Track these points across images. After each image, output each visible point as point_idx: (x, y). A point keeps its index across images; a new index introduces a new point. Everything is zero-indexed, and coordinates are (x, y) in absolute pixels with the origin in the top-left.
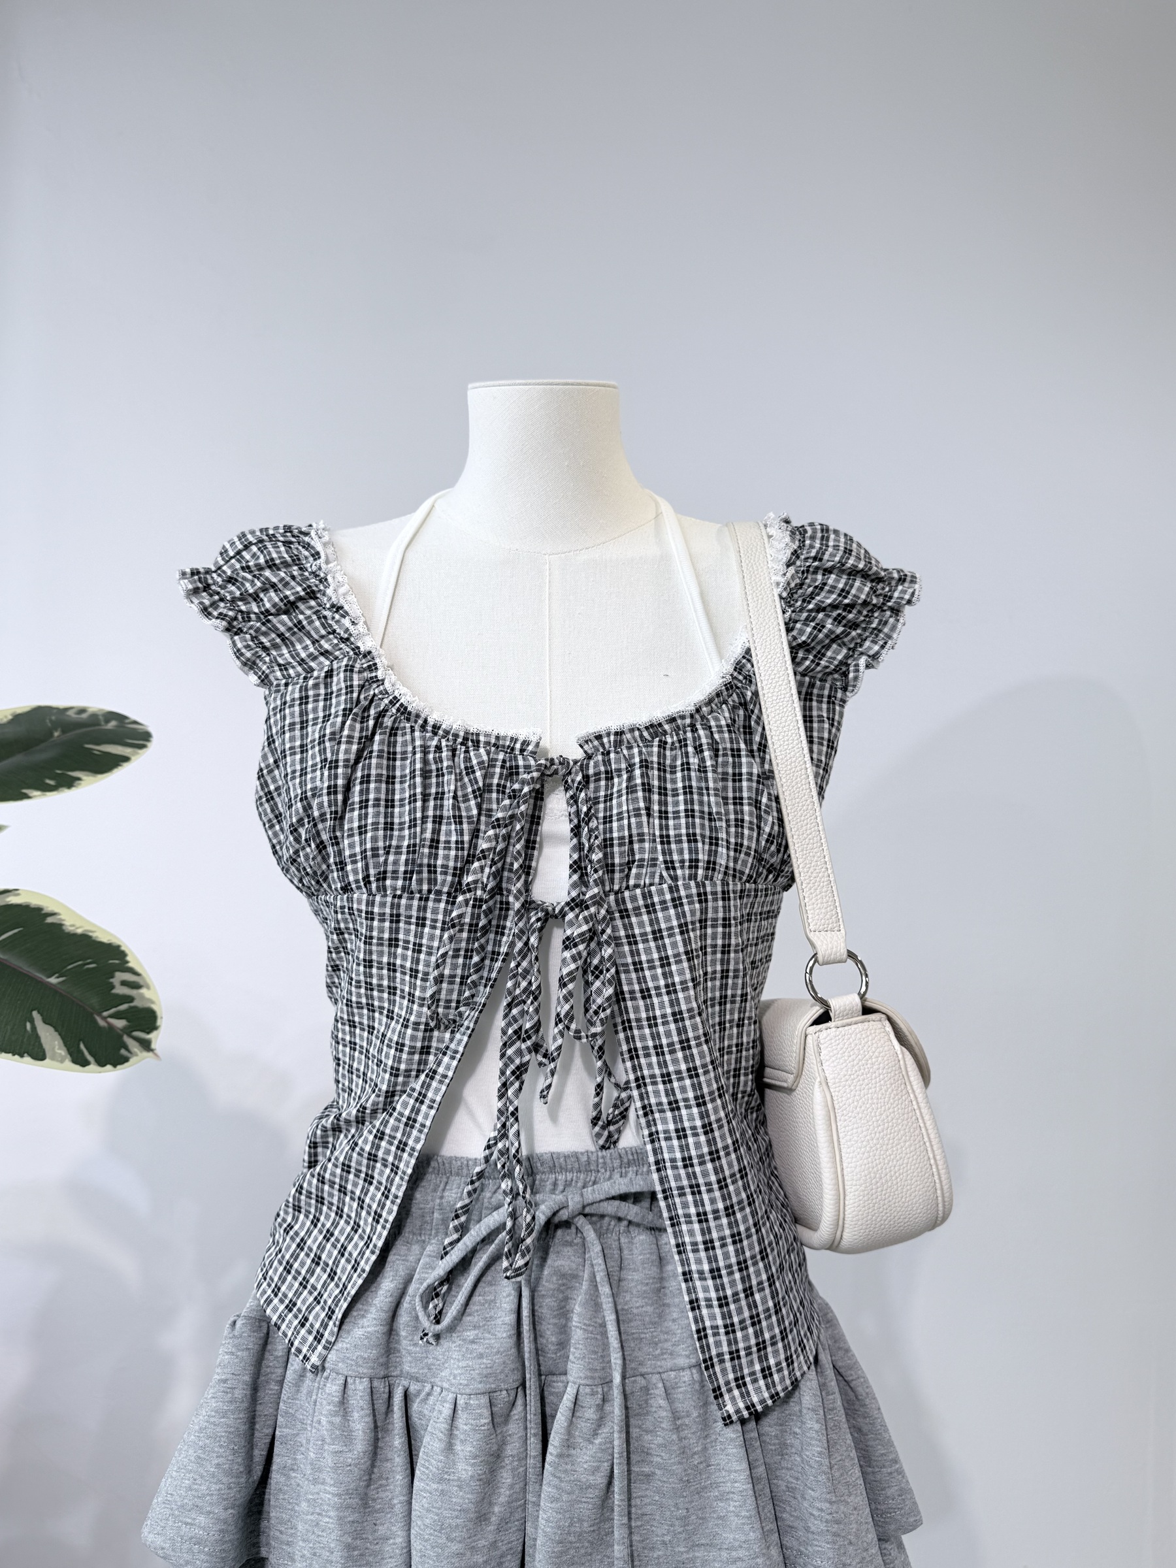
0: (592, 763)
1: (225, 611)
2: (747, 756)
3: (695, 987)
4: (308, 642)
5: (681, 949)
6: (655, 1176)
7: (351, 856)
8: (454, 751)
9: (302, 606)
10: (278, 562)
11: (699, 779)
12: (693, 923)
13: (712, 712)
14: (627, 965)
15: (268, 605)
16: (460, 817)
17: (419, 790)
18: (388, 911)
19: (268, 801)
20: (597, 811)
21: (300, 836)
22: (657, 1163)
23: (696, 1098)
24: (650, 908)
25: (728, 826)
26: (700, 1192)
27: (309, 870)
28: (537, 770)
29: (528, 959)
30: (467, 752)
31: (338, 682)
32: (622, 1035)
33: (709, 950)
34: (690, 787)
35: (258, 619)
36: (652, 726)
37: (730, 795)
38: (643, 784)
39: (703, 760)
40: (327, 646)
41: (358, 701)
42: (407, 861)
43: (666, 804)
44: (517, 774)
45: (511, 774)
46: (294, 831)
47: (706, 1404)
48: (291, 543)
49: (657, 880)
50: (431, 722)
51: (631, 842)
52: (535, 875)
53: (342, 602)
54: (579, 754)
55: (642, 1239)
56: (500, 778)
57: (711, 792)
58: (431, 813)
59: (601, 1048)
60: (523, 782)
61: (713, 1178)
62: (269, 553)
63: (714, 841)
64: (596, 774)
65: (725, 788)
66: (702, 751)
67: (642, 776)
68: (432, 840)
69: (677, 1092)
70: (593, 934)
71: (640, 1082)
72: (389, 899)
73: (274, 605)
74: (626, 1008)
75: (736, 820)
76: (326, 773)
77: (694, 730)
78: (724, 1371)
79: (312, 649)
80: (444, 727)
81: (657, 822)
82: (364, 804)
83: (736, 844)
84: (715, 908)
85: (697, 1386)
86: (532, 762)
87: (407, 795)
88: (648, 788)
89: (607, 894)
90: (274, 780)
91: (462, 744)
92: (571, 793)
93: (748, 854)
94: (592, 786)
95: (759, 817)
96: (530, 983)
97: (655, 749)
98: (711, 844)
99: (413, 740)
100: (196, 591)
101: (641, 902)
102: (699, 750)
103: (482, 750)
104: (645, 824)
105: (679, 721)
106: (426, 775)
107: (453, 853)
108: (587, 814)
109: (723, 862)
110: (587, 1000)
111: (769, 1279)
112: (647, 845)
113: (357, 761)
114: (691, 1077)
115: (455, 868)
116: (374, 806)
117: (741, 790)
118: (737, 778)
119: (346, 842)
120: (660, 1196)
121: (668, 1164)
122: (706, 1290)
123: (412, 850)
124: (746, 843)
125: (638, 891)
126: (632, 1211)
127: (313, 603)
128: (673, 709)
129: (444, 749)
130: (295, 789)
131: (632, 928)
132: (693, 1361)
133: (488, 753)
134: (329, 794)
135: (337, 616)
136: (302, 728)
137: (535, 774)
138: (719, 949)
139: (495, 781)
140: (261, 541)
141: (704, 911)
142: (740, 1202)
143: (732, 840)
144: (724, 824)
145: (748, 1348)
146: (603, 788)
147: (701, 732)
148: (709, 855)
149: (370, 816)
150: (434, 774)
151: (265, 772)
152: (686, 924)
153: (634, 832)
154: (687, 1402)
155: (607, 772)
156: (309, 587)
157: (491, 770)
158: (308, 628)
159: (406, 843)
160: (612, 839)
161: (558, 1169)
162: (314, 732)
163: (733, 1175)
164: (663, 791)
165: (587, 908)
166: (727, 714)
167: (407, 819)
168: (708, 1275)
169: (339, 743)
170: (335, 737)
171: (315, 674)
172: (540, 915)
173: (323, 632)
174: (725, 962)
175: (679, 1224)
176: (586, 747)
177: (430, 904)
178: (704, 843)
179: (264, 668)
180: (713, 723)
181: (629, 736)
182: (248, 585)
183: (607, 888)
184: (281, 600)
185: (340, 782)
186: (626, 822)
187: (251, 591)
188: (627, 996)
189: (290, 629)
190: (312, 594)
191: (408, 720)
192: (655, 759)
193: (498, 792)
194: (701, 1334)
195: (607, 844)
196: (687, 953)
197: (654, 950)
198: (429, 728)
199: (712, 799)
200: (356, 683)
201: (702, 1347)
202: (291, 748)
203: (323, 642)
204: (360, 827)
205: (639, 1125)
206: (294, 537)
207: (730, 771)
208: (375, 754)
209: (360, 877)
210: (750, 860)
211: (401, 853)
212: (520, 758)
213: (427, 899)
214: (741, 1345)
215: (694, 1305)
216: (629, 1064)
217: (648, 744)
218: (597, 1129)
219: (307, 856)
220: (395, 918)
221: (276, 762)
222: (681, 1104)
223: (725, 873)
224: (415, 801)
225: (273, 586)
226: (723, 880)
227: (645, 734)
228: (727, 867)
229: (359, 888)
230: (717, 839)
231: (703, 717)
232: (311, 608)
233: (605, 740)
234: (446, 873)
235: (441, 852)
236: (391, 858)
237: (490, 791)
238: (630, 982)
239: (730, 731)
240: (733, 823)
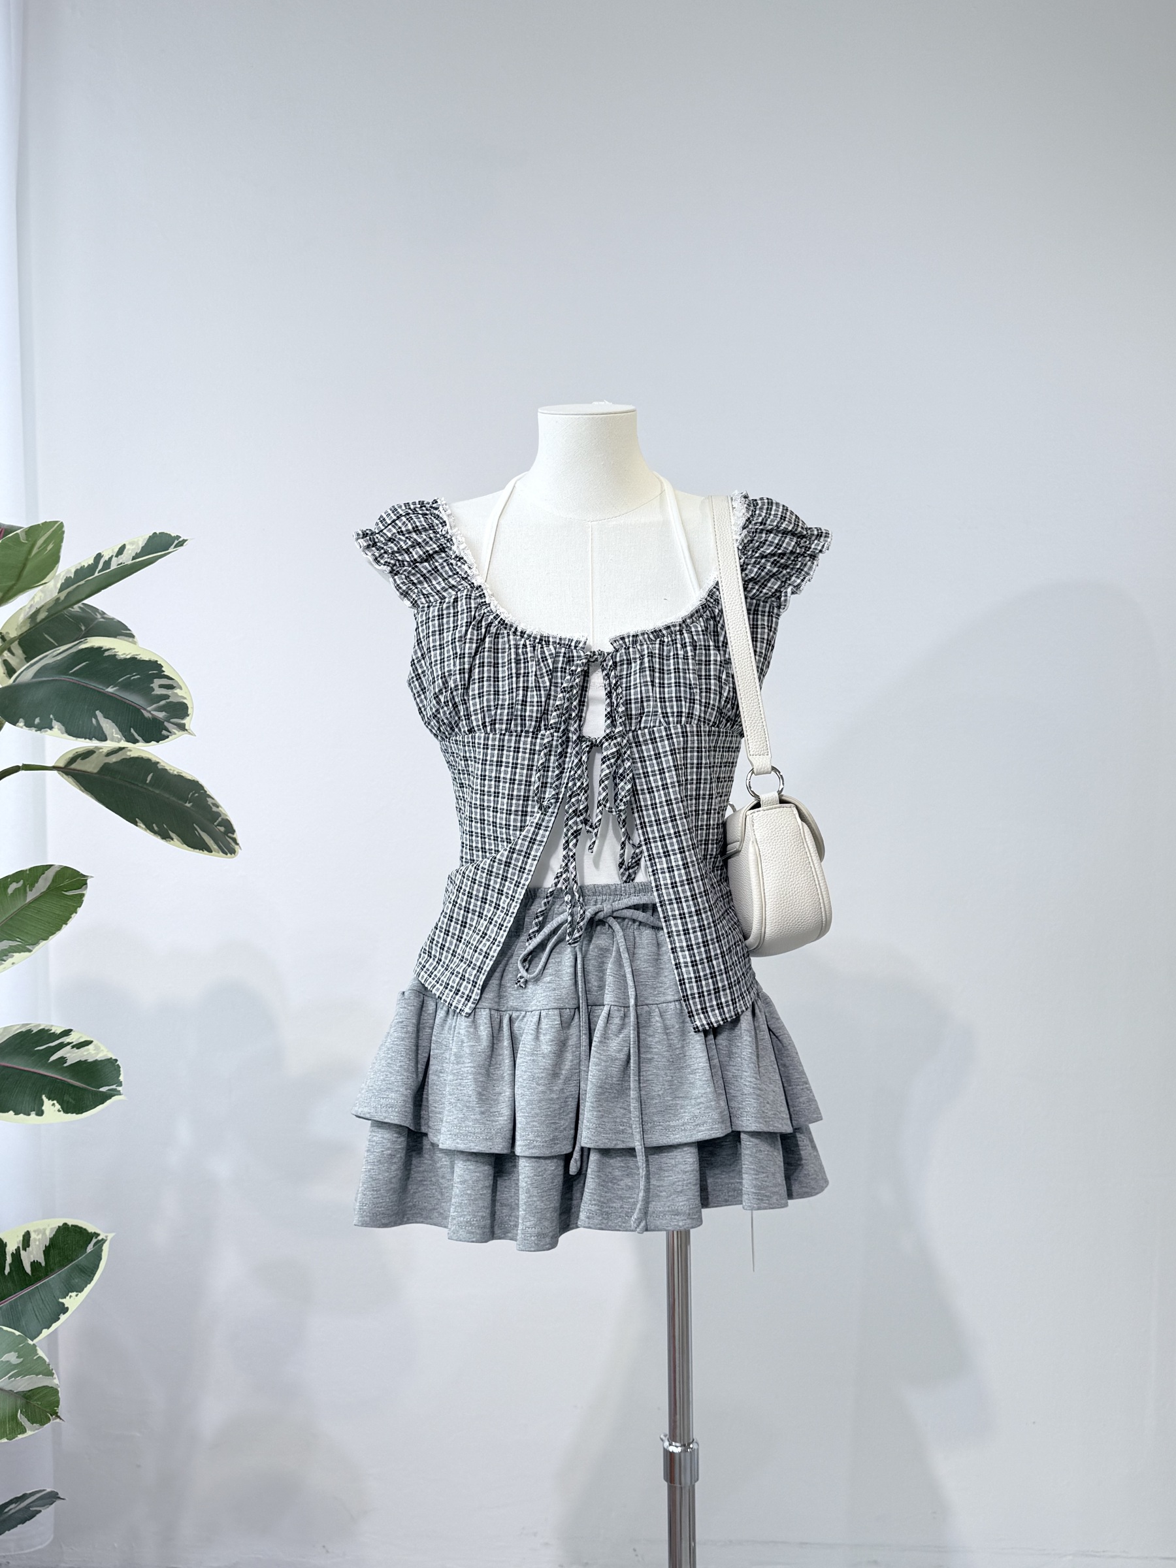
0: (618, 654)
1: (389, 560)
2: (714, 650)
3: (679, 786)
4: (440, 579)
5: (672, 764)
6: (655, 894)
7: (474, 711)
8: (534, 647)
9: (437, 557)
10: (420, 528)
11: (684, 664)
12: (679, 749)
13: (693, 622)
14: (640, 774)
15: (416, 557)
16: (539, 687)
17: (514, 671)
18: (497, 743)
19: (417, 680)
20: (622, 683)
21: (440, 700)
22: (657, 886)
23: (679, 849)
24: (653, 740)
25: (701, 692)
26: (681, 902)
27: (445, 721)
28: (586, 658)
29: (581, 769)
30: (542, 648)
31: (462, 605)
32: (636, 815)
33: (689, 766)
34: (678, 668)
35: (409, 565)
36: (655, 631)
37: (703, 673)
38: (650, 667)
39: (686, 652)
40: (453, 582)
41: (475, 617)
42: (508, 713)
43: (663, 679)
44: (573, 661)
45: (569, 661)
46: (436, 697)
47: (684, 1022)
48: (426, 514)
49: (657, 724)
50: (519, 629)
51: (642, 702)
52: (584, 721)
53: (462, 555)
54: (611, 649)
55: (647, 933)
56: (563, 664)
57: (691, 671)
58: (521, 685)
59: (624, 821)
60: (577, 666)
61: (689, 894)
62: (415, 522)
63: (692, 701)
64: (621, 661)
65: (700, 670)
66: (686, 647)
67: (649, 662)
68: (523, 701)
69: (669, 846)
70: (619, 755)
71: (647, 841)
72: (498, 736)
73: (420, 556)
74: (639, 799)
75: (706, 688)
76: (458, 661)
77: (681, 634)
78: (695, 1003)
79: (443, 585)
80: (527, 632)
81: (658, 689)
82: (481, 680)
83: (706, 703)
84: (693, 742)
85: (678, 1011)
86: (582, 654)
87: (507, 674)
88: (652, 670)
89: (628, 732)
90: (421, 667)
91: (539, 643)
92: (605, 672)
93: (713, 709)
94: (618, 668)
95: (721, 687)
96: (582, 784)
97: (657, 646)
98: (690, 703)
99: (509, 641)
100: (368, 547)
101: (648, 737)
102: (684, 646)
103: (551, 647)
104: (651, 691)
105: (672, 629)
106: (518, 662)
107: (535, 708)
108: (615, 685)
109: (697, 713)
110: (616, 794)
111: (721, 953)
112: (651, 703)
113: (476, 654)
114: (676, 837)
115: (537, 717)
116: (487, 680)
117: (710, 671)
118: (708, 663)
119: (471, 702)
120: (658, 905)
121: (663, 887)
122: (684, 957)
123: (511, 706)
124: (712, 702)
125: (646, 730)
126: (640, 916)
127: (443, 555)
128: (668, 621)
129: (528, 646)
130: (437, 671)
131: (643, 753)
132: (676, 998)
133: (555, 648)
134: (460, 673)
135: (459, 564)
136: (440, 634)
137: (584, 661)
138: (695, 766)
139: (560, 665)
140: (408, 514)
141: (686, 742)
142: (704, 908)
143: (703, 700)
144: (698, 691)
145: (709, 991)
146: (625, 670)
147: (686, 635)
148: (689, 709)
149: (485, 687)
150: (522, 661)
151: (416, 661)
152: (675, 749)
153: (644, 695)
154: (673, 1021)
155: (627, 660)
156: (441, 545)
157: (557, 659)
158: (441, 571)
159: (507, 703)
160: (630, 700)
161: (598, 894)
162: (448, 636)
163: (700, 893)
164: (662, 671)
165: (616, 738)
166: (702, 624)
167: (507, 689)
168: (686, 949)
169: (465, 643)
170: (462, 639)
171: (447, 600)
172: (588, 743)
173: (451, 574)
174: (699, 773)
175: (669, 920)
176: (615, 645)
177: (522, 739)
178: (686, 702)
179: (414, 596)
180: (693, 629)
181: (641, 638)
182: (402, 543)
183: (628, 729)
184: (424, 553)
185: (467, 666)
186: (639, 689)
187: (405, 547)
188: (640, 792)
189: (429, 571)
190: (443, 549)
191: (506, 628)
192: (657, 652)
193: (562, 672)
194: (682, 982)
195: (628, 702)
196: (674, 766)
197: (656, 765)
198: (519, 634)
199: (691, 675)
200: (473, 606)
201: (682, 989)
202: (433, 647)
203: (450, 580)
204: (479, 694)
205: (646, 867)
206: (428, 510)
207: (703, 659)
208: (486, 649)
209: (480, 723)
210: (715, 713)
211: (504, 708)
212: (574, 651)
213: (520, 736)
214: (705, 989)
215: (678, 966)
216: (640, 831)
217: (652, 642)
218: (622, 870)
219: (444, 713)
220: (501, 748)
221: (422, 655)
222: (671, 853)
223: (699, 720)
224: (512, 677)
225: (419, 544)
226: (697, 724)
227: (651, 636)
228: (700, 717)
229: (479, 730)
230: (694, 700)
231: (687, 626)
232: (442, 558)
233: (627, 640)
234: (531, 720)
235: (528, 708)
236: (499, 711)
237: (557, 672)
238: (641, 784)
239: (703, 634)
240: (704, 690)
